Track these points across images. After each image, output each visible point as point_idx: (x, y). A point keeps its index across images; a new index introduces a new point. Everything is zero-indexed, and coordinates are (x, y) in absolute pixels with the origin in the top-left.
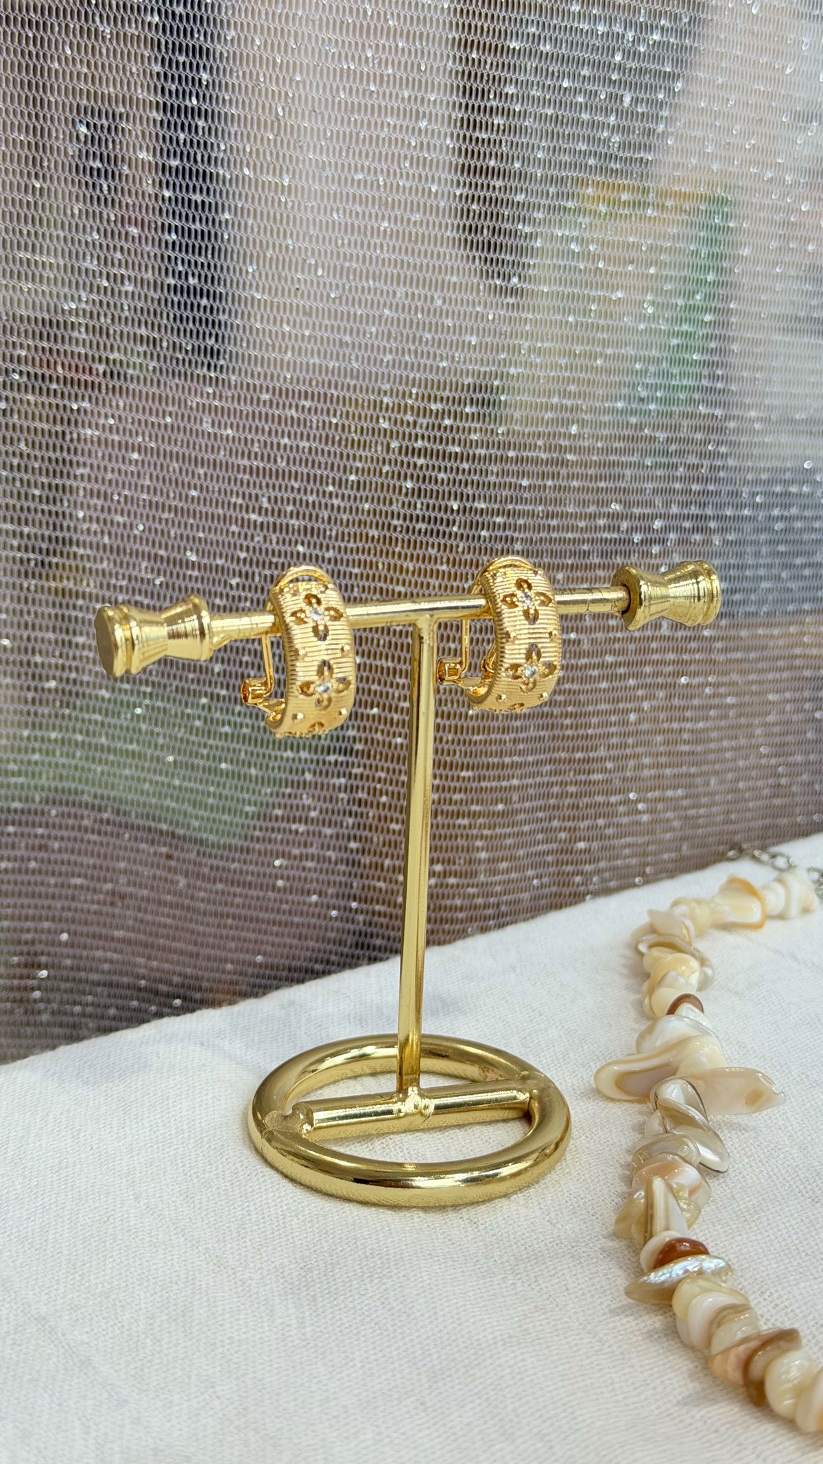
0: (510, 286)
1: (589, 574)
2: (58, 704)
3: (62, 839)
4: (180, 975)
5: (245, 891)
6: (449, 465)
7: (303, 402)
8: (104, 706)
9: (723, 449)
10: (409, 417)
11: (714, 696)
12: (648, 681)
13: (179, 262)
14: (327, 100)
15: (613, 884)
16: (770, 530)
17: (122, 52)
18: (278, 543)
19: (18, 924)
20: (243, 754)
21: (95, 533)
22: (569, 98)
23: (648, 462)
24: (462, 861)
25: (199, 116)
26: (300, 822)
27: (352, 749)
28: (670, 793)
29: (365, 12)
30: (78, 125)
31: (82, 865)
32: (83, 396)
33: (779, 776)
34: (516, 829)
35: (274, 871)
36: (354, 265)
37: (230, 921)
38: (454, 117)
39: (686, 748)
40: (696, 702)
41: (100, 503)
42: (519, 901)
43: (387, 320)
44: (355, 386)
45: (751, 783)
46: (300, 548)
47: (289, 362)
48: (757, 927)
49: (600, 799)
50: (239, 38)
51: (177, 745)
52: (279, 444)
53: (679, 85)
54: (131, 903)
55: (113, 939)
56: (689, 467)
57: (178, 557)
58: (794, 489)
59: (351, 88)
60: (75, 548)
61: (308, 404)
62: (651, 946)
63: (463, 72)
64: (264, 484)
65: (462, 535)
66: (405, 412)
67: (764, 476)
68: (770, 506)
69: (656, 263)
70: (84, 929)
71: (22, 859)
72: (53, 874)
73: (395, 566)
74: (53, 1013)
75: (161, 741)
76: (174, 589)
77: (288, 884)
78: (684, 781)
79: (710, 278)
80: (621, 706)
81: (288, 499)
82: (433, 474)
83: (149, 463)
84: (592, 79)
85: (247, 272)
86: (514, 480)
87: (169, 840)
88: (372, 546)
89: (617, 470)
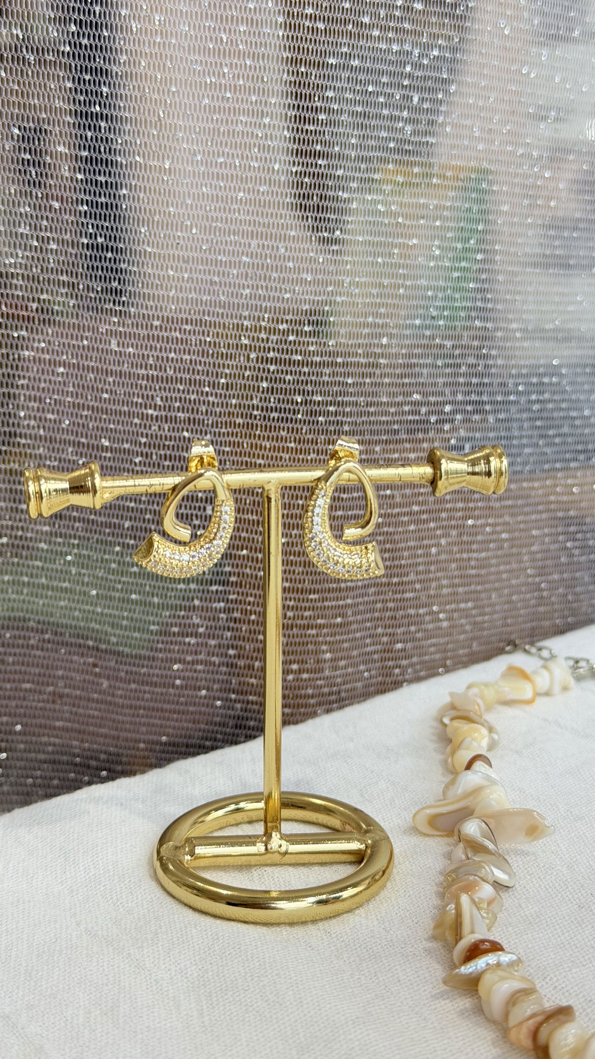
0: (334, 237)
1: (398, 446)
2: (9, 554)
3: (15, 655)
4: (105, 753)
5: (152, 689)
6: (293, 370)
7: (185, 326)
8: (44, 555)
9: (493, 352)
10: (263, 335)
11: (493, 533)
12: (444, 523)
13: (90, 227)
14: (195, 105)
15: (422, 673)
16: (530, 410)
17: (43, 73)
18: (169, 430)
20: (148, 587)
21: (33, 427)
22: (373, 99)
23: (440, 363)
24: (312, 661)
25: (102, 119)
26: (192, 636)
27: (228, 581)
28: (462, 605)
29: (222, 39)
30: (12, 128)
31: (30, 674)
32: (22, 327)
33: (542, 590)
34: (351, 636)
35: (173, 674)
36: (219, 224)
37: (141, 712)
38: (289, 115)
39: (473, 572)
40: (479, 538)
41: (36, 405)
42: (355, 689)
43: (244, 264)
44: (223, 314)
45: (522, 596)
46: (186, 434)
47: (173, 297)
48: (530, 702)
49: (412, 611)
50: (129, 61)
51: (99, 582)
52: (167, 358)
53: (453, 88)
54: (68, 700)
55: (55, 728)
56: (470, 366)
57: (96, 443)
58: (546, 380)
59: (213, 96)
60: (18, 439)
61: (188, 327)
62: (452, 719)
63: (295, 82)
64: (157, 388)
65: (305, 421)
66: (260, 332)
67: (524, 371)
68: (529, 393)
69: (441, 218)
70: (34, 721)
72: (9, 681)
73: (256, 445)
74: (11, 785)
75: (86, 579)
77: (184, 683)
78: (473, 596)
79: (480, 227)
80: (425, 542)
81: (176, 398)
82: (282, 376)
83: (72, 375)
84: (390, 85)
85: (140, 232)
86: (341, 379)
87: (94, 653)
88: (239, 430)
89: (417, 369)
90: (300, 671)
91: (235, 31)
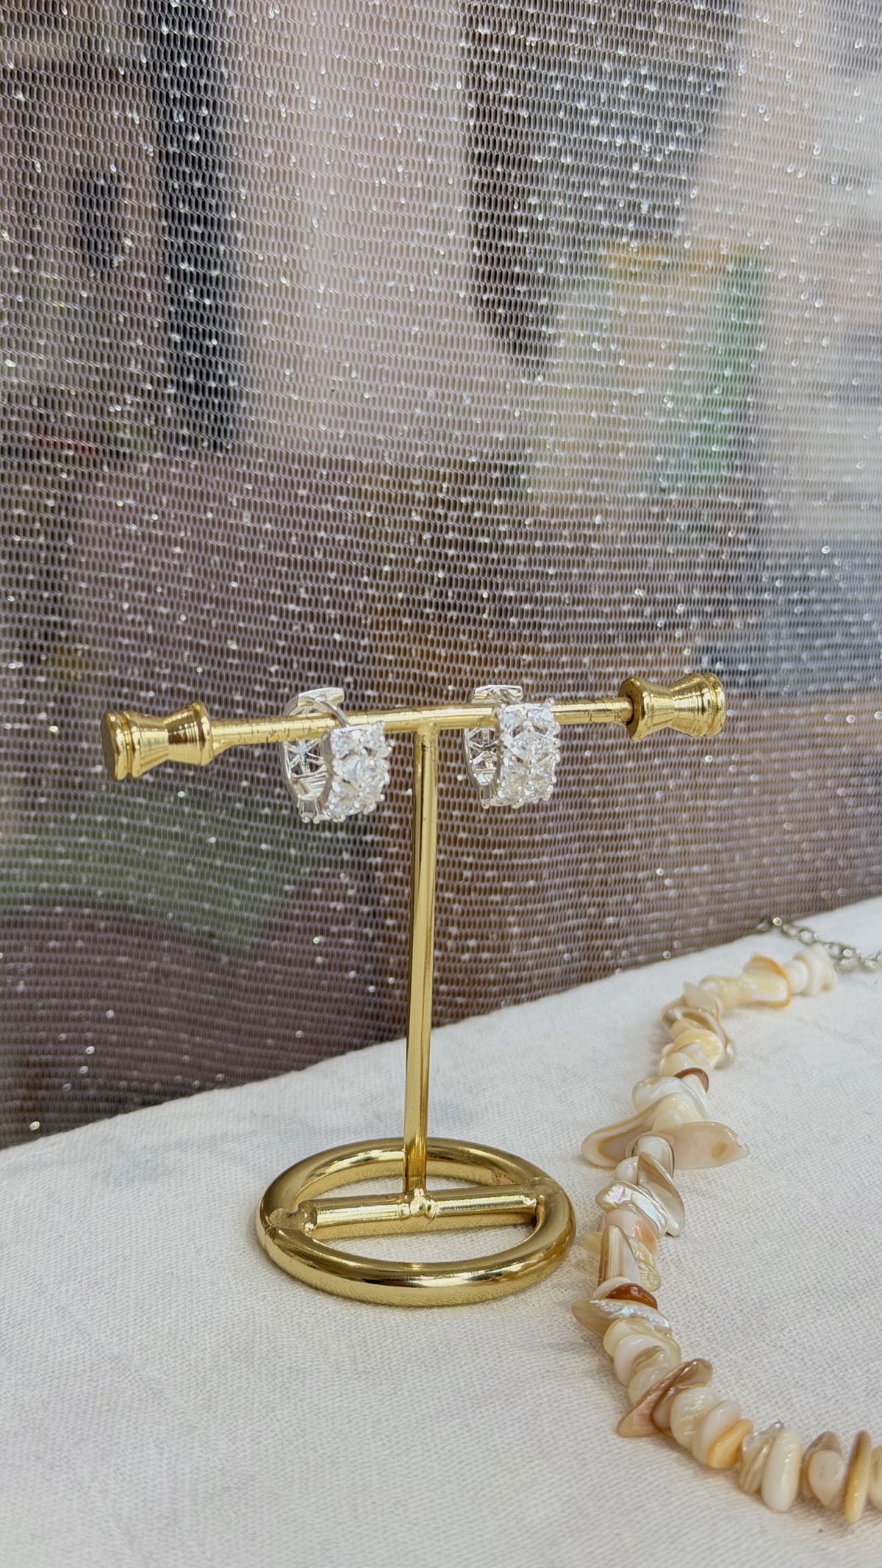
1: (614, 657)
2: (104, 787)
3: (108, 918)
4: (222, 1050)
5: (285, 968)
6: (478, 556)
7: (339, 497)
8: (148, 790)
9: (743, 536)
10: (440, 511)
11: (737, 774)
12: (674, 760)
13: (220, 366)
14: (359, 213)
15: (641, 958)
16: (790, 613)
17: (164, 169)
18: (315, 631)
19: (65, 1002)
20: (282, 835)
21: (140, 624)
22: (589, 206)
23: (670, 549)
24: (495, 936)
25: (238, 229)
26: (338, 900)
27: (388, 829)
28: (696, 869)
29: (395, 130)
30: (123, 239)
31: (127, 944)
32: (128, 493)
33: (802, 852)
34: (546, 905)
35: (313, 949)
36: (386, 367)
37: (270, 997)
39: (711, 825)
40: (720, 780)
41: (144, 595)
42: (551, 975)
43: (418, 418)
44: (388, 482)
45: (775, 859)
46: (337, 637)
47: (325, 459)
48: (782, 1005)
49: (628, 875)
50: (276, 156)
51: (219, 827)
52: (315, 537)
53: (694, 193)
54: (175, 980)
55: (157, 1016)
56: (710, 554)
57: (219, 646)
58: (812, 573)
59: (382, 201)
61: (343, 499)
63: (489, 184)
64: (301, 576)
65: (492, 622)
66: (437, 506)
67: (783, 562)
68: (789, 590)
69: (675, 360)
70: (130, 1006)
71: (70, 938)
72: (99, 953)
73: (428, 652)
74: (99, 1088)
75: (203, 823)
76: (215, 677)
77: (327, 961)
78: (709, 857)
79: (727, 373)
80: (647, 784)
81: (325, 590)
82: (464, 564)
83: (191, 557)
84: (612, 189)
85: (285, 375)
86: (540, 569)
87: (211, 919)
88: (405, 633)
89: (640, 558)
90: (479, 949)
91: (413, 119)
